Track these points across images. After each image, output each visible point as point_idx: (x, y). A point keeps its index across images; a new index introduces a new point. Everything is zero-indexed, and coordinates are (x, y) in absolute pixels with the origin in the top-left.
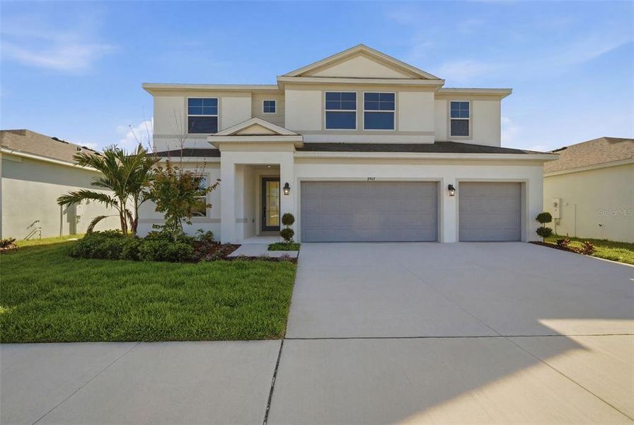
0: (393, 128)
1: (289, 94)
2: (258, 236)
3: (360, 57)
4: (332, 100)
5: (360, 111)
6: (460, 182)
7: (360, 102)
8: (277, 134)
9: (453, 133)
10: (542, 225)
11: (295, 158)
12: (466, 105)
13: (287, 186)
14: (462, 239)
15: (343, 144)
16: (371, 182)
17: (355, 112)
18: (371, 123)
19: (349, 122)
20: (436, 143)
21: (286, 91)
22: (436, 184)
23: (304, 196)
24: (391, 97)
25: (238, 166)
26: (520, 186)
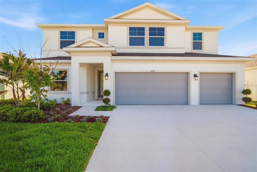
0: (164, 46)
1: (110, 28)
2: (96, 100)
3: (147, 9)
4: (133, 31)
5: (147, 37)
6: (200, 73)
7: (147, 32)
8: (102, 47)
9: (194, 48)
10: (245, 96)
11: (112, 60)
12: (200, 34)
13: (107, 75)
14: (201, 103)
15: (138, 53)
16: (152, 73)
17: (144, 37)
18: (152, 43)
19: (141, 42)
20: (185, 53)
21: (109, 27)
22: (187, 74)
23: (117, 81)
24: (163, 29)
25: (82, 65)
26: (232, 75)
